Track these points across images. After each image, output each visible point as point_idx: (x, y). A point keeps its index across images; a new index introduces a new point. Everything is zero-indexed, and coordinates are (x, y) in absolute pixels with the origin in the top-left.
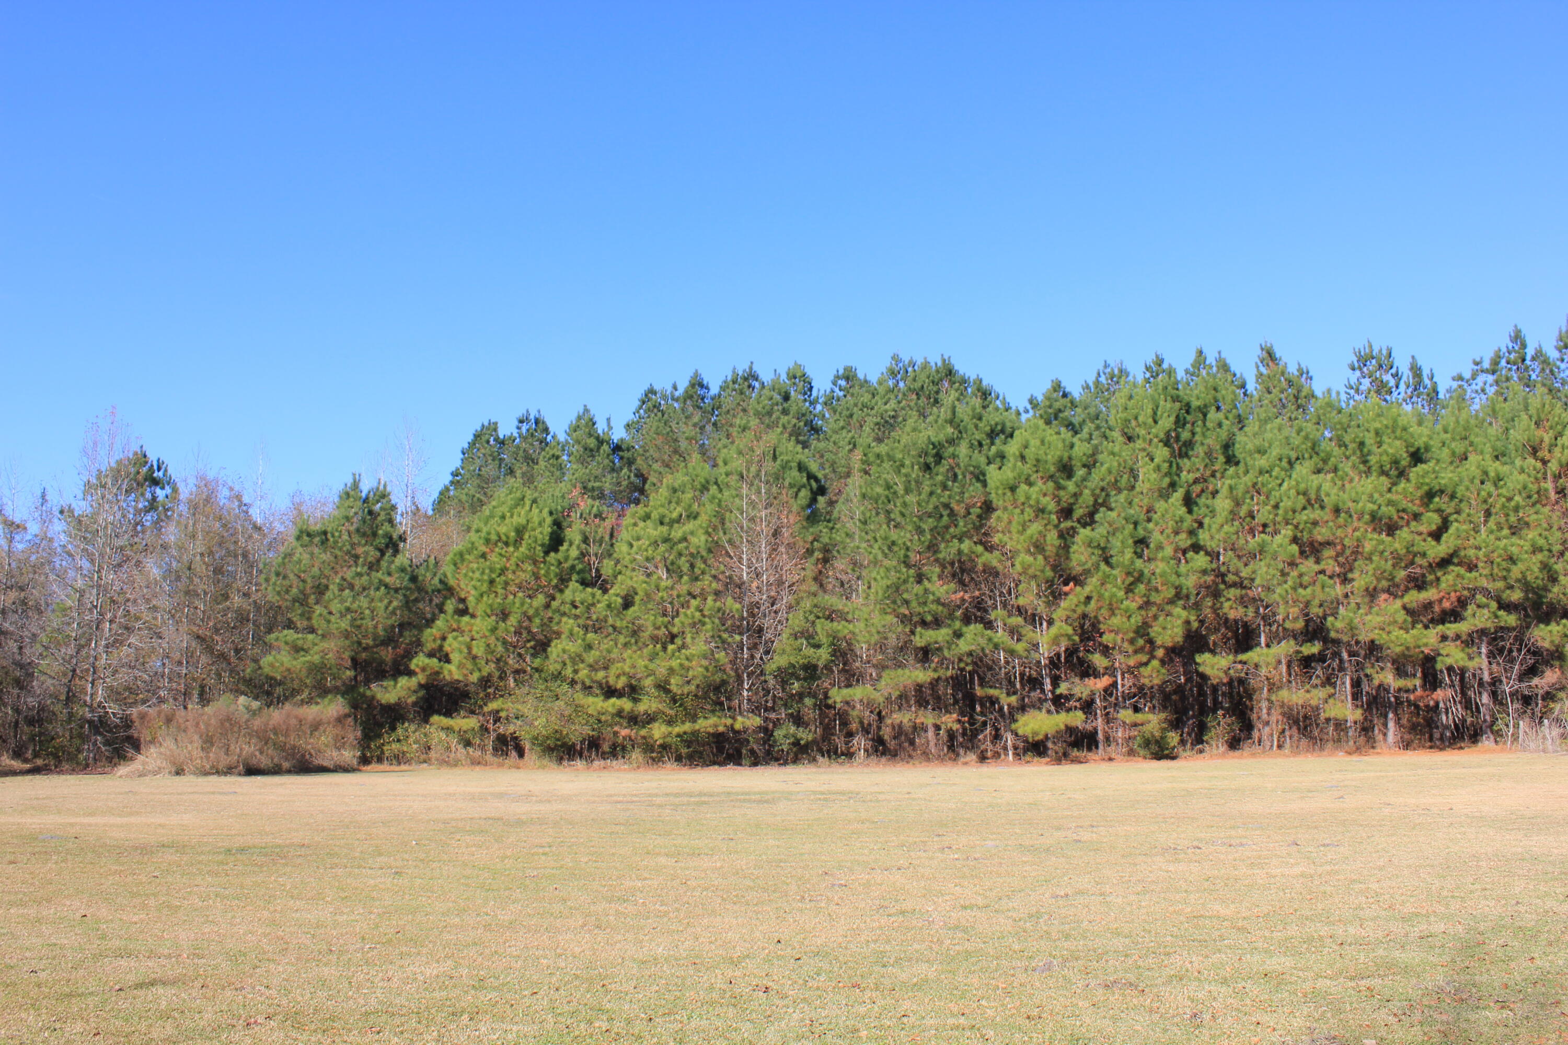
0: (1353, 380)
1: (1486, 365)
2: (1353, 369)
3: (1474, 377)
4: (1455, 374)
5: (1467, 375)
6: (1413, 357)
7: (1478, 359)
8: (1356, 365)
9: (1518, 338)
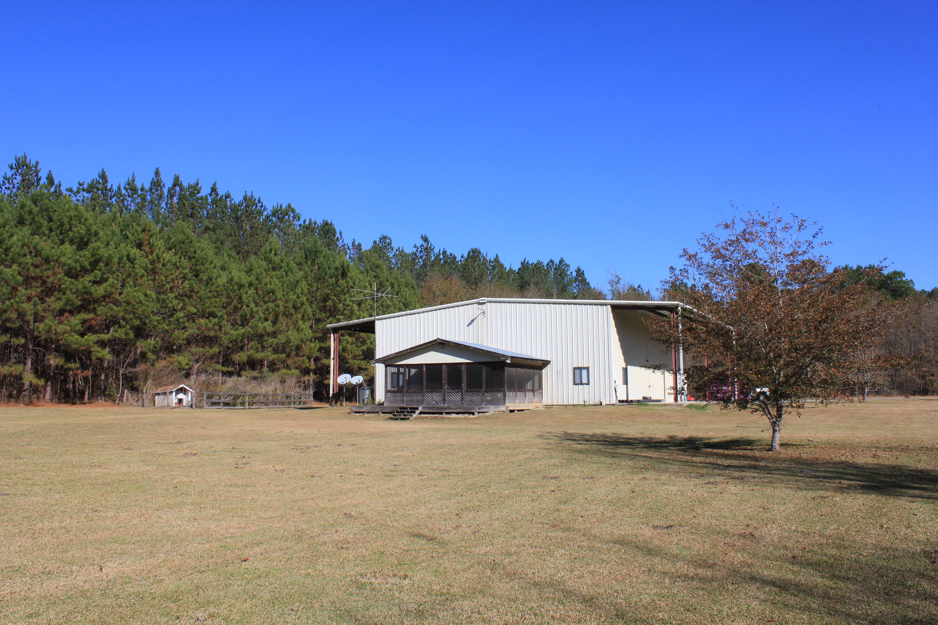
0: (9, 175)
1: (86, 186)
2: (12, 168)
3: (78, 192)
4: (68, 187)
5: (75, 189)
6: (50, 171)
7: (82, 182)
8: (14, 167)
9: (103, 176)
